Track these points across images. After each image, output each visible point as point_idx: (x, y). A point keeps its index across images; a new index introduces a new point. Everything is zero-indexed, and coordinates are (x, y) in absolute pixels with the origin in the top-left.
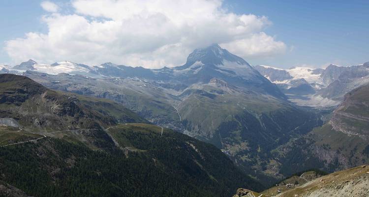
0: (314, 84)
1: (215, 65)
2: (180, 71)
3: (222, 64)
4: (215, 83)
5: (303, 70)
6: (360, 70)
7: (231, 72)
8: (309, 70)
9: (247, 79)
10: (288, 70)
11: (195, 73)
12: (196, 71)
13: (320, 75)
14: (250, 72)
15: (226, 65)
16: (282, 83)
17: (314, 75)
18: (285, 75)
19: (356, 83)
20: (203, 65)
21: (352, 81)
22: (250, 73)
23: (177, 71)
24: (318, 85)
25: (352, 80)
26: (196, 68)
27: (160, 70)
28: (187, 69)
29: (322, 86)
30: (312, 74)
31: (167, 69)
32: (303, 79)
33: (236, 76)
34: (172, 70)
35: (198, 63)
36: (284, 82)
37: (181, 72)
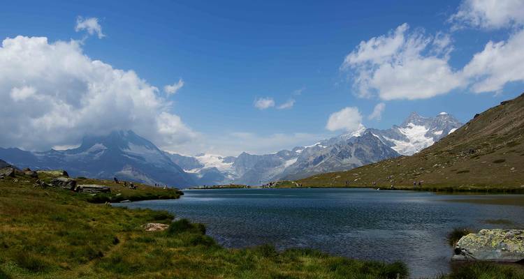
0: (226, 174)
1: (121, 149)
2: (72, 155)
3: (129, 149)
4: (130, 172)
5: (214, 158)
6: (273, 159)
7: (140, 157)
8: (220, 158)
9: (160, 167)
10: (197, 158)
11: (95, 158)
12: (97, 156)
13: (231, 164)
14: (162, 158)
15: (133, 149)
16: (190, 172)
17: (225, 164)
18: (193, 163)
19: (270, 173)
20: (106, 148)
21: (266, 171)
22: (161, 160)
23: (70, 155)
24: (231, 174)
25: (267, 169)
26: (96, 152)
27: (45, 153)
28: (83, 153)
29: (235, 176)
30: (223, 162)
31: (56, 153)
32: (215, 168)
33: (145, 163)
34: (63, 153)
35: (98, 146)
36: (192, 171)
37: (75, 156)
